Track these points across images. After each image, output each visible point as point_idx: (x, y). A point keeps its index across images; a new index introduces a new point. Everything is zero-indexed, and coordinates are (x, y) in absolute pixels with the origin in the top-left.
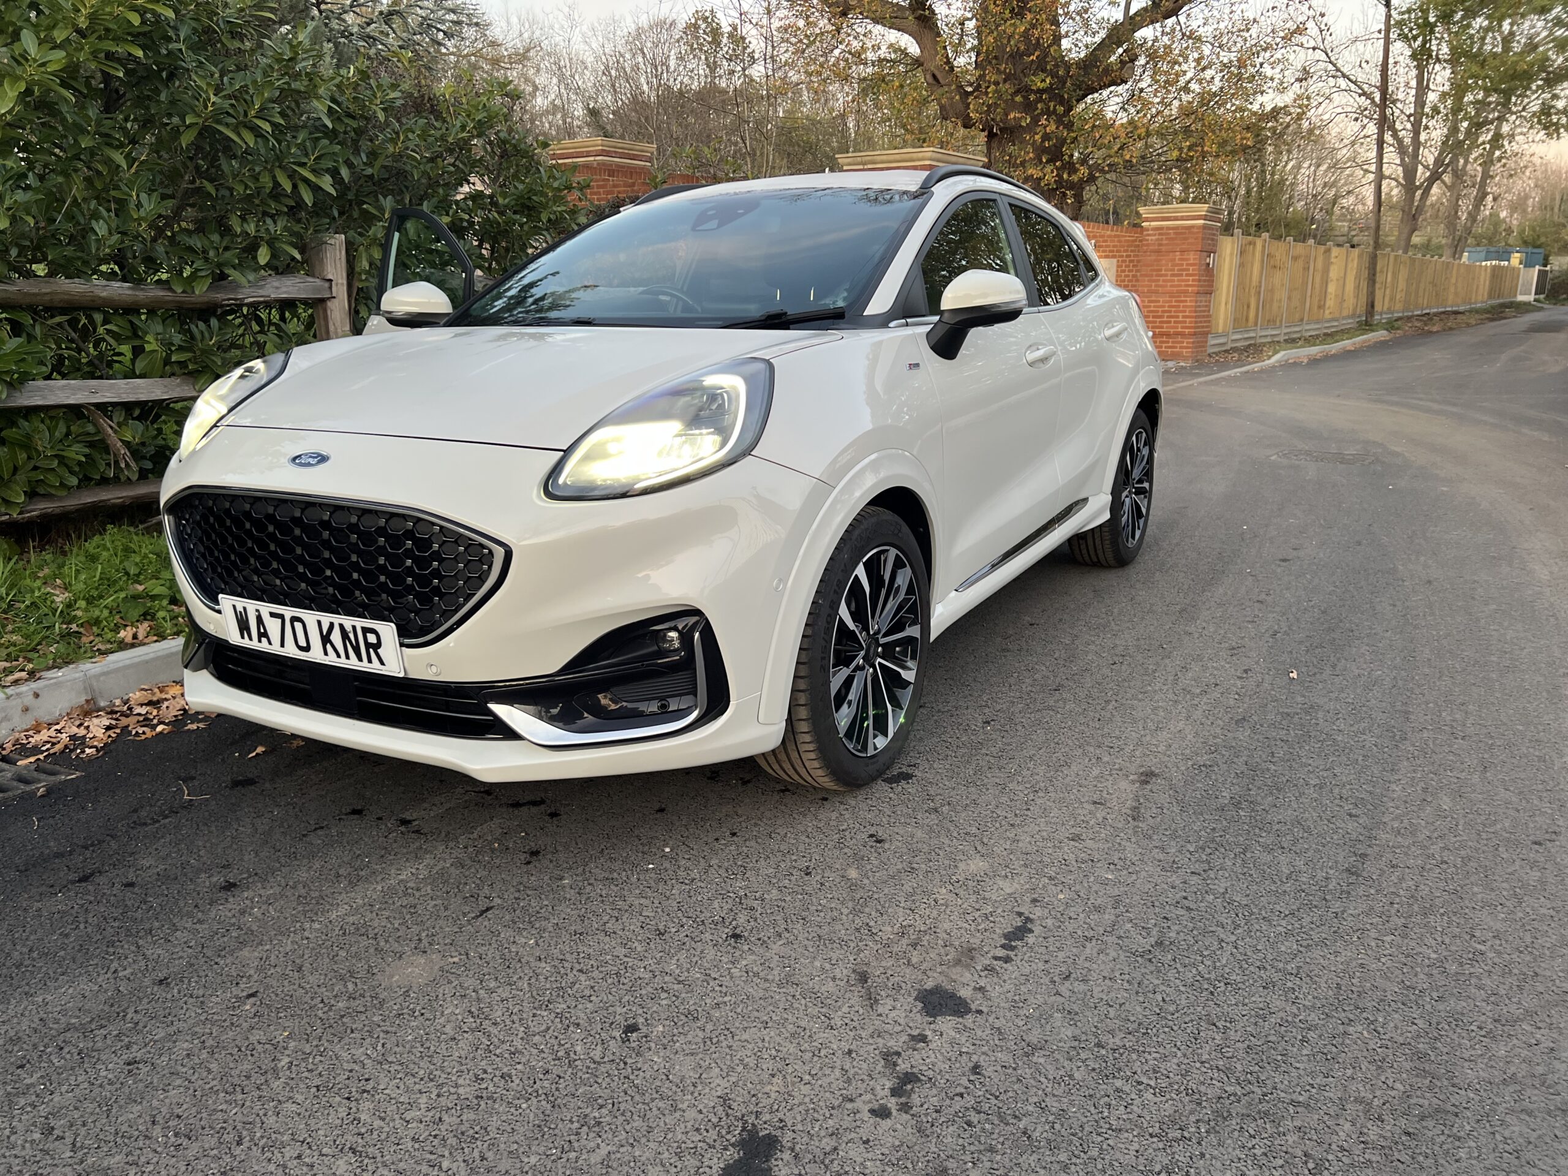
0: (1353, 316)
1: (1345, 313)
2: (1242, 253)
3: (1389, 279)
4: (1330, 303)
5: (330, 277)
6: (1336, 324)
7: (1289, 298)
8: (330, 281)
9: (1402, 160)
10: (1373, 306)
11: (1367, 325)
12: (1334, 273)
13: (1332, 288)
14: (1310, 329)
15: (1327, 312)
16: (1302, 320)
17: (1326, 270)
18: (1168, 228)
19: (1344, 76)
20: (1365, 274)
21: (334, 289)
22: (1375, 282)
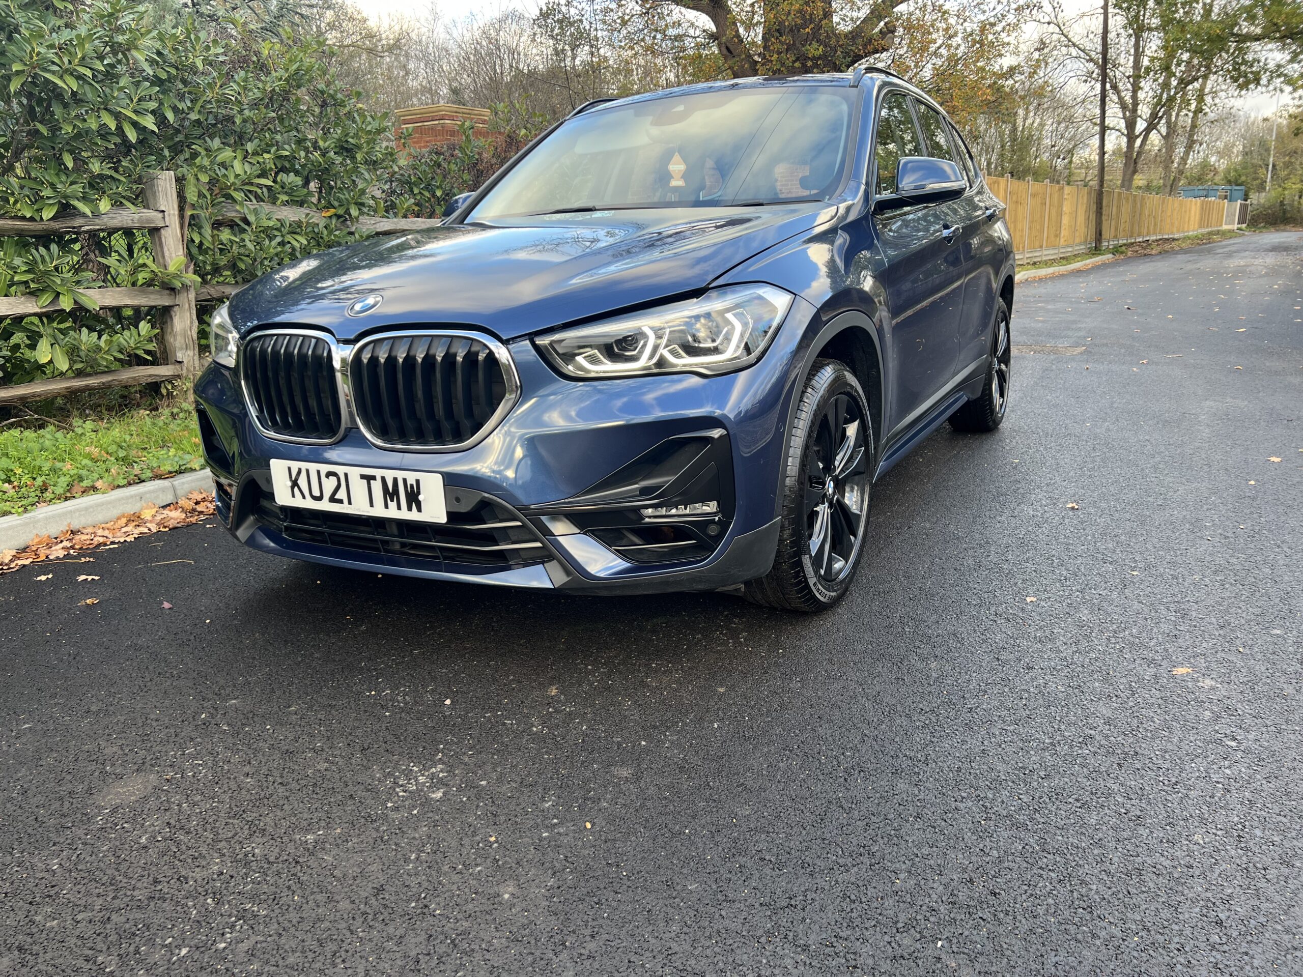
0: (1085, 242)
1: (1077, 240)
3: (1114, 213)
4: (1065, 232)
5: (162, 208)
6: (1070, 249)
7: (1030, 229)
8: (163, 212)
9: (1124, 114)
10: (1100, 235)
11: (1097, 250)
12: (1067, 208)
13: (1065, 220)
14: (1049, 254)
15: (1062, 240)
16: (1041, 247)
17: (1060, 206)
19: (1074, 45)
20: (1094, 208)
21: (167, 219)
22: (1101, 214)
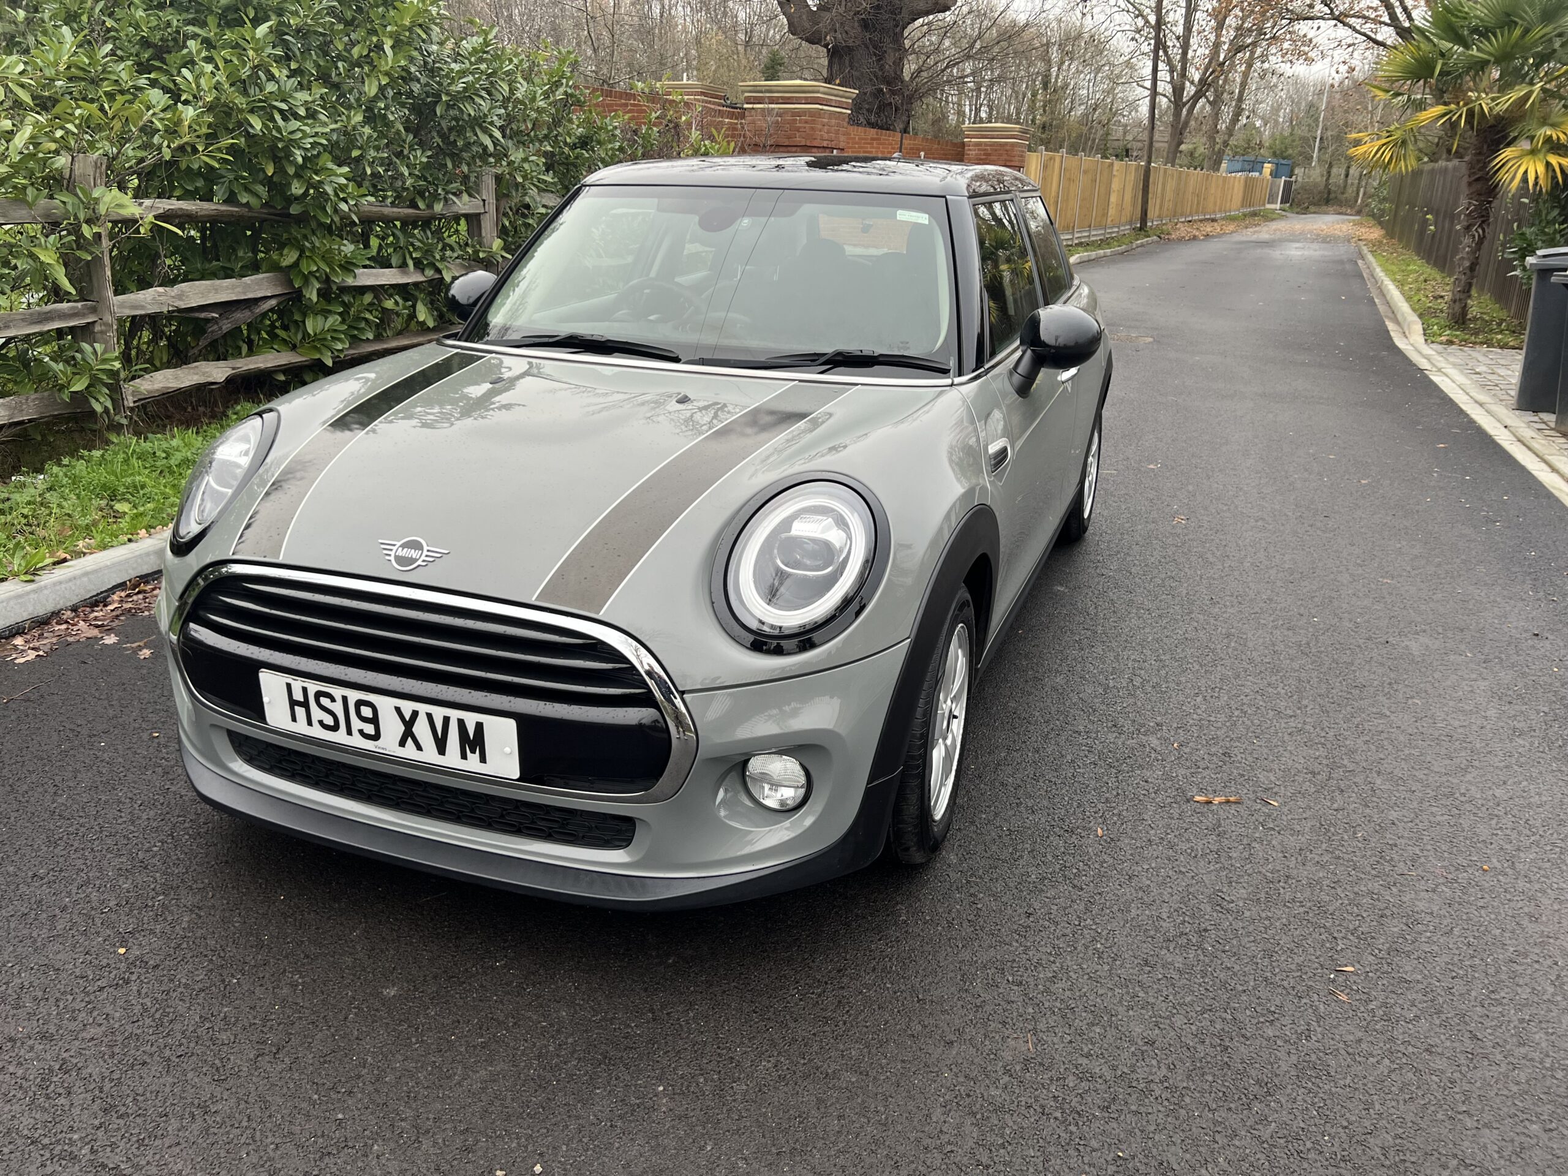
0: (1131, 223)
1: (1123, 220)
2: (1045, 167)
3: (1160, 190)
4: (1112, 212)
5: (484, 198)
6: (1116, 230)
7: (1080, 207)
8: (484, 201)
9: (1172, 78)
10: (1146, 214)
11: (1141, 230)
12: (1116, 185)
13: (1113, 198)
14: (1096, 235)
15: (1109, 219)
16: (1090, 226)
17: (1109, 182)
18: (986, 144)
20: (1140, 186)
21: (486, 207)
22: (1148, 192)
